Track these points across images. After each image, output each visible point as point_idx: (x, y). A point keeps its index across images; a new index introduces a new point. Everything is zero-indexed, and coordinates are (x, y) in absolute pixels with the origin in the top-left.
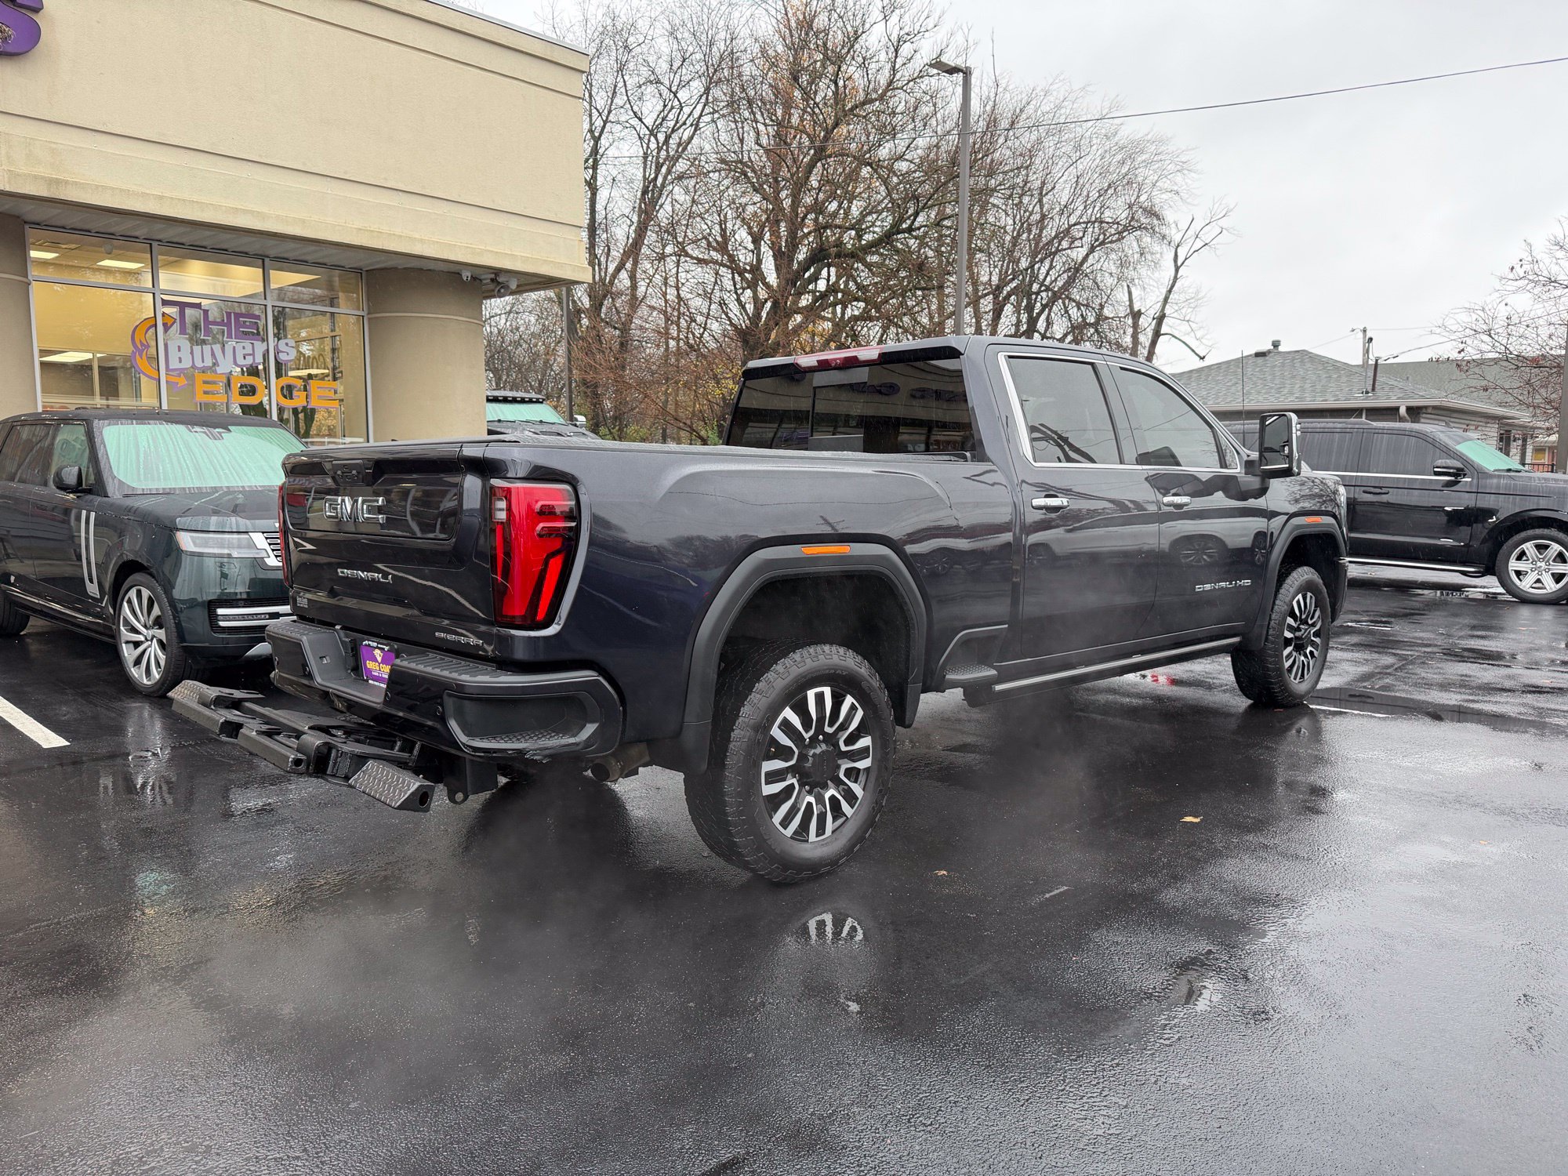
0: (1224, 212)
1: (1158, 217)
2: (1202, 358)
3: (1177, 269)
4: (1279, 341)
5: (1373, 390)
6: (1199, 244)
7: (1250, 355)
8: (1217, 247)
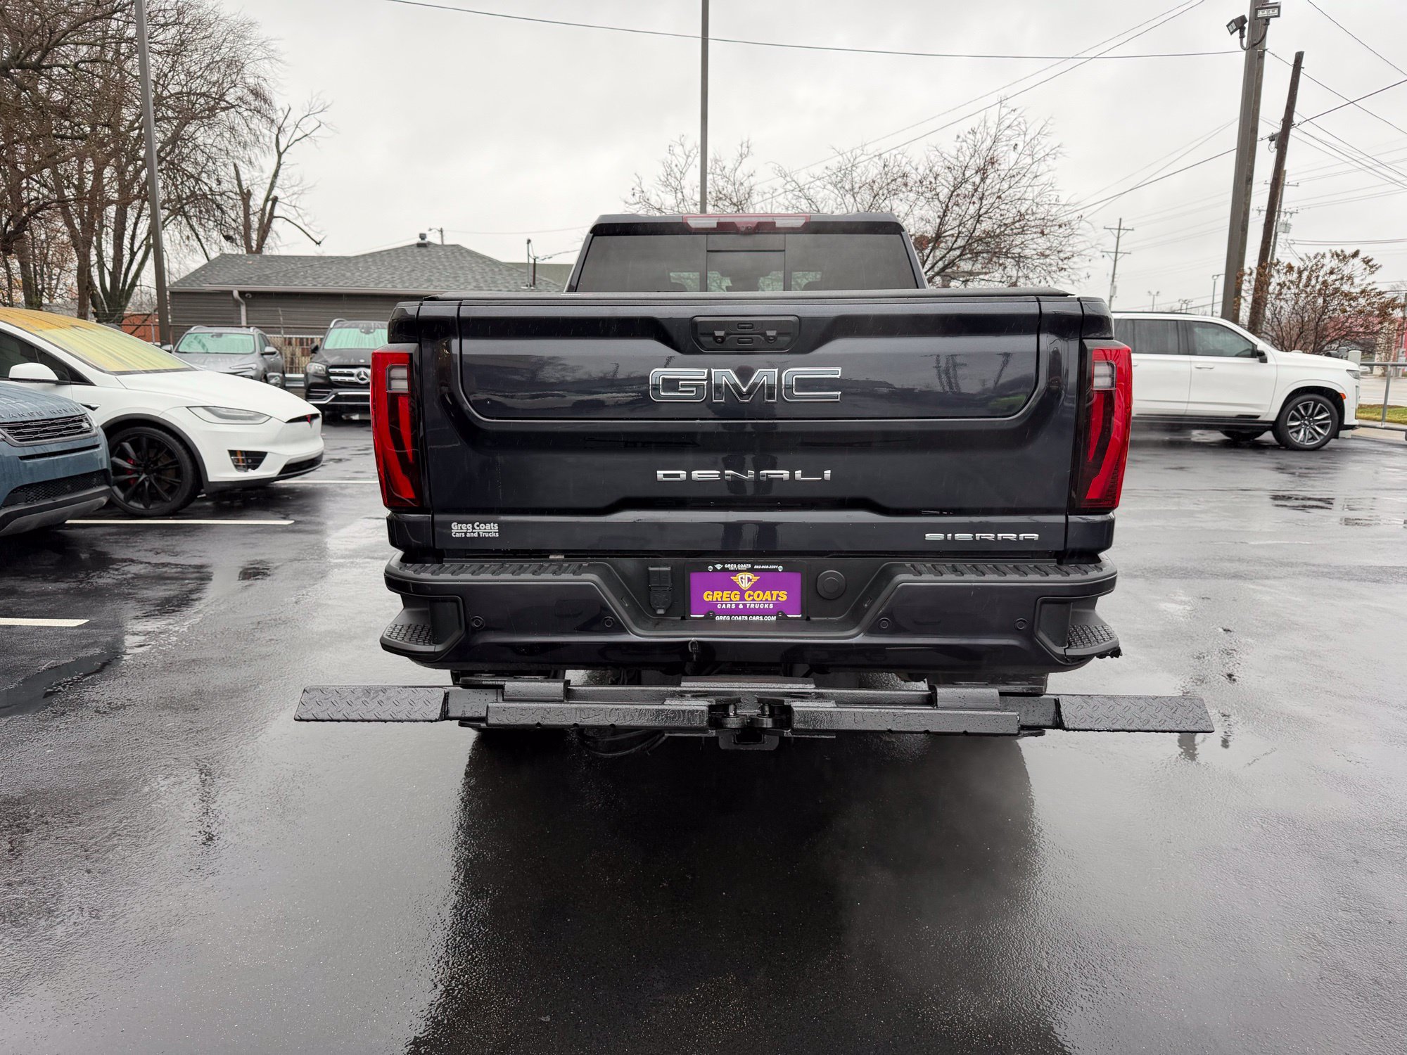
0: (321, 107)
1: (265, 101)
2: (318, 243)
3: (280, 155)
4: (425, 235)
5: (534, 283)
6: (299, 134)
7: (412, 245)
8: (317, 139)
